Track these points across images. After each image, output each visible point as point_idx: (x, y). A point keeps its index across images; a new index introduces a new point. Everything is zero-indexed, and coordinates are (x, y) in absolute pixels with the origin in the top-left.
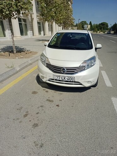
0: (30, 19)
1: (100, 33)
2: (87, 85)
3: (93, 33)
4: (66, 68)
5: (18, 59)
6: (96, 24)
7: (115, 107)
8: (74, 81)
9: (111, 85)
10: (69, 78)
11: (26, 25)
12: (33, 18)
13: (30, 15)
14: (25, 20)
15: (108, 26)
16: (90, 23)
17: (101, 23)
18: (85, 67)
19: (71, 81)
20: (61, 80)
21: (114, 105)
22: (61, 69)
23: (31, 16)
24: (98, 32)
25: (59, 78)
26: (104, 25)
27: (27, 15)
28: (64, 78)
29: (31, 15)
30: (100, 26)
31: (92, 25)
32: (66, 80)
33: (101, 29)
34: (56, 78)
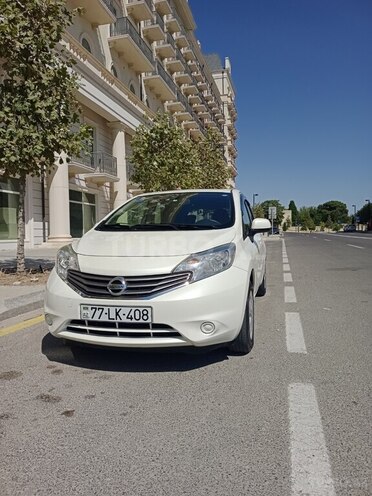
0: (107, 194)
1: (322, 230)
2: (198, 337)
3: (301, 232)
4: (125, 277)
5: (21, 285)
6: (308, 206)
7: (290, 413)
8: (149, 321)
9: (305, 348)
10: (132, 314)
11: (93, 209)
12: (117, 192)
13: (108, 184)
14: (91, 198)
15: (346, 212)
16: (292, 206)
17: (326, 205)
18: (191, 273)
19: (141, 321)
20: (107, 320)
21: (291, 404)
22: (107, 282)
23: (111, 187)
24: (318, 228)
25: (98, 313)
26: (335, 208)
27: (100, 184)
28: (117, 314)
29: (112, 184)
30: (323, 211)
31: (298, 210)
32: (125, 320)
33: (325, 219)
34: (89, 315)
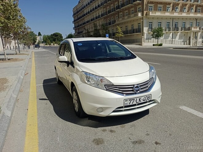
1: (54, 45)
3: (45, 46)
6: (46, 35)
16: (40, 34)
18: (153, 78)
19: (148, 100)
20: (136, 103)
24: (52, 44)
25: (132, 101)
26: (57, 36)
28: (140, 100)
30: (52, 37)
32: (142, 102)
33: (54, 40)
34: (128, 103)
